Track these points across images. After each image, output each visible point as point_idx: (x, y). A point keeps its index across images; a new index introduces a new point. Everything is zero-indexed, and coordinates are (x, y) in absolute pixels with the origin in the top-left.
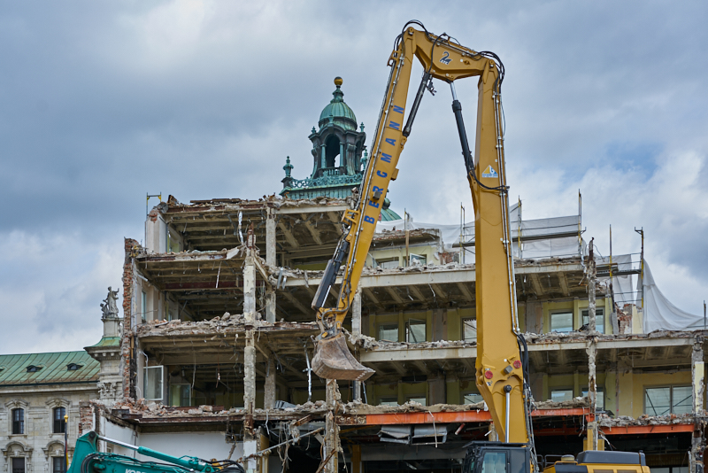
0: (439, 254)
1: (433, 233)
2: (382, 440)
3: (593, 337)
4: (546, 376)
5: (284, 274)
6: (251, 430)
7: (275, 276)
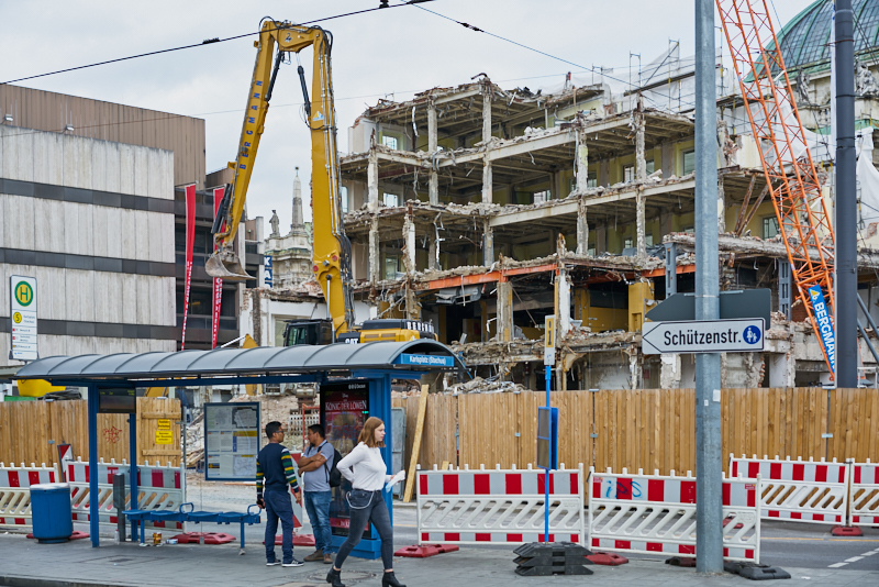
0: (605, 106)
1: (596, 88)
2: (438, 301)
3: (639, 185)
4: (674, 217)
5: (437, 157)
6: (374, 298)
7: (430, 160)
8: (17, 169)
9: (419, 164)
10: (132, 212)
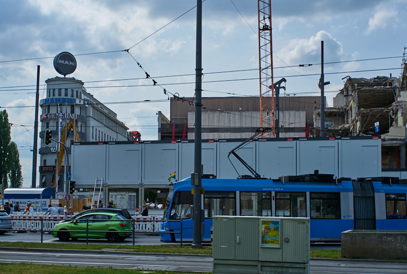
7: (342, 109)
8: (246, 124)
9: (339, 111)
10: (288, 133)
